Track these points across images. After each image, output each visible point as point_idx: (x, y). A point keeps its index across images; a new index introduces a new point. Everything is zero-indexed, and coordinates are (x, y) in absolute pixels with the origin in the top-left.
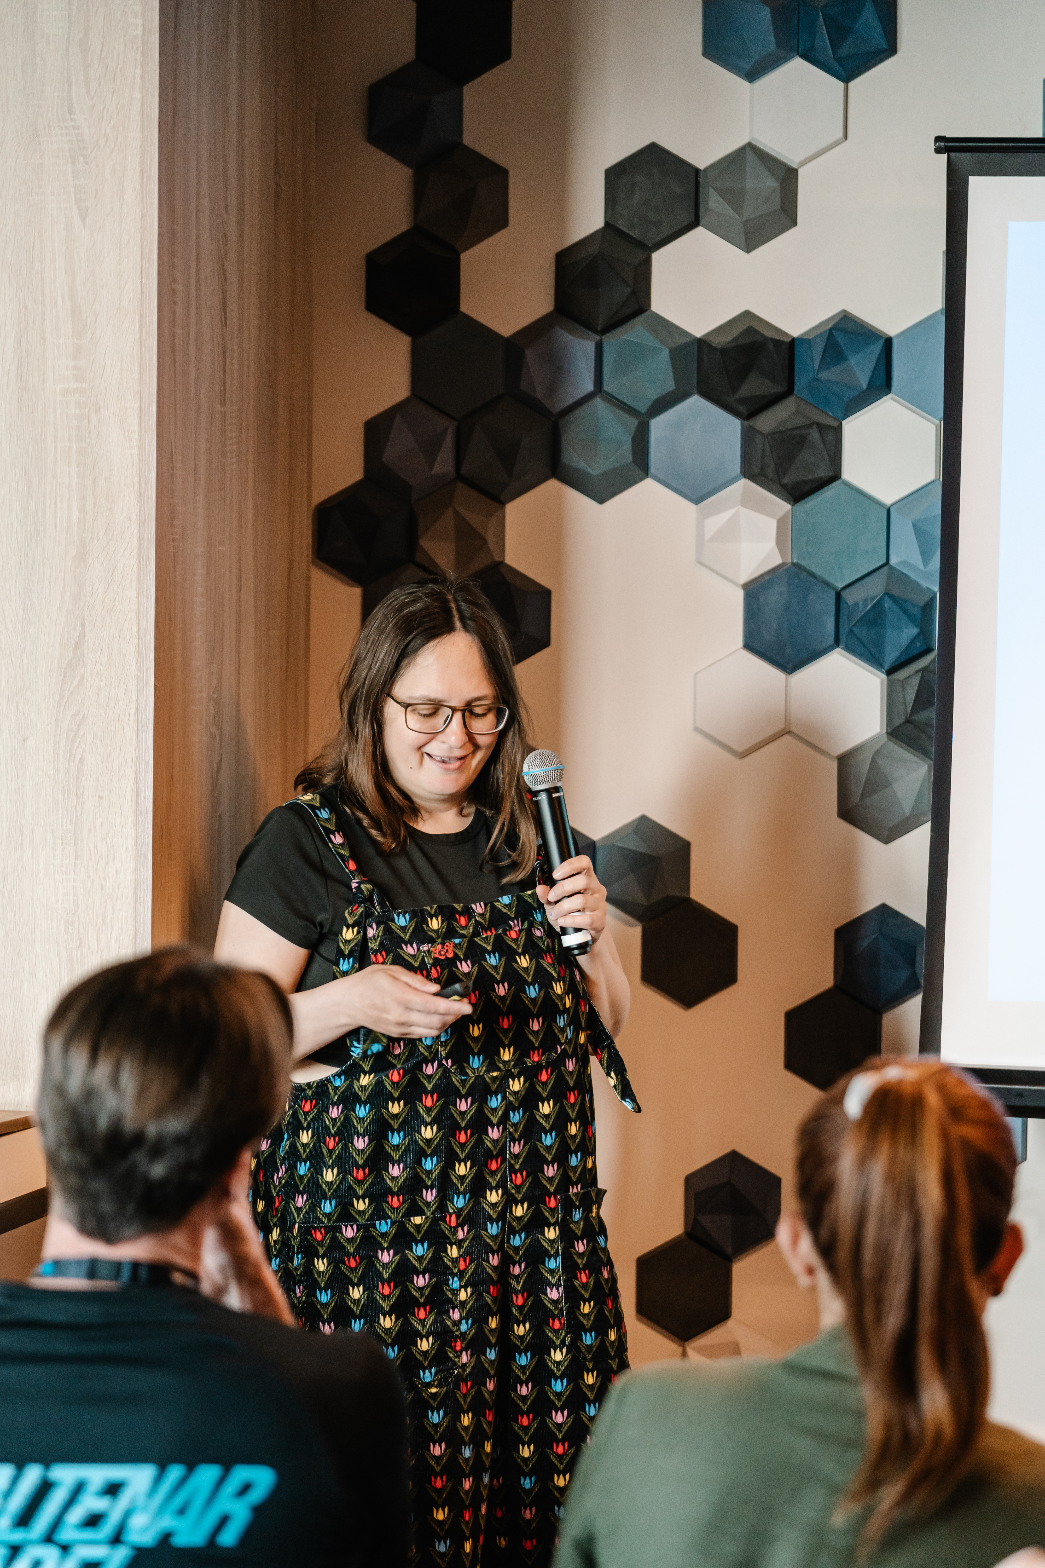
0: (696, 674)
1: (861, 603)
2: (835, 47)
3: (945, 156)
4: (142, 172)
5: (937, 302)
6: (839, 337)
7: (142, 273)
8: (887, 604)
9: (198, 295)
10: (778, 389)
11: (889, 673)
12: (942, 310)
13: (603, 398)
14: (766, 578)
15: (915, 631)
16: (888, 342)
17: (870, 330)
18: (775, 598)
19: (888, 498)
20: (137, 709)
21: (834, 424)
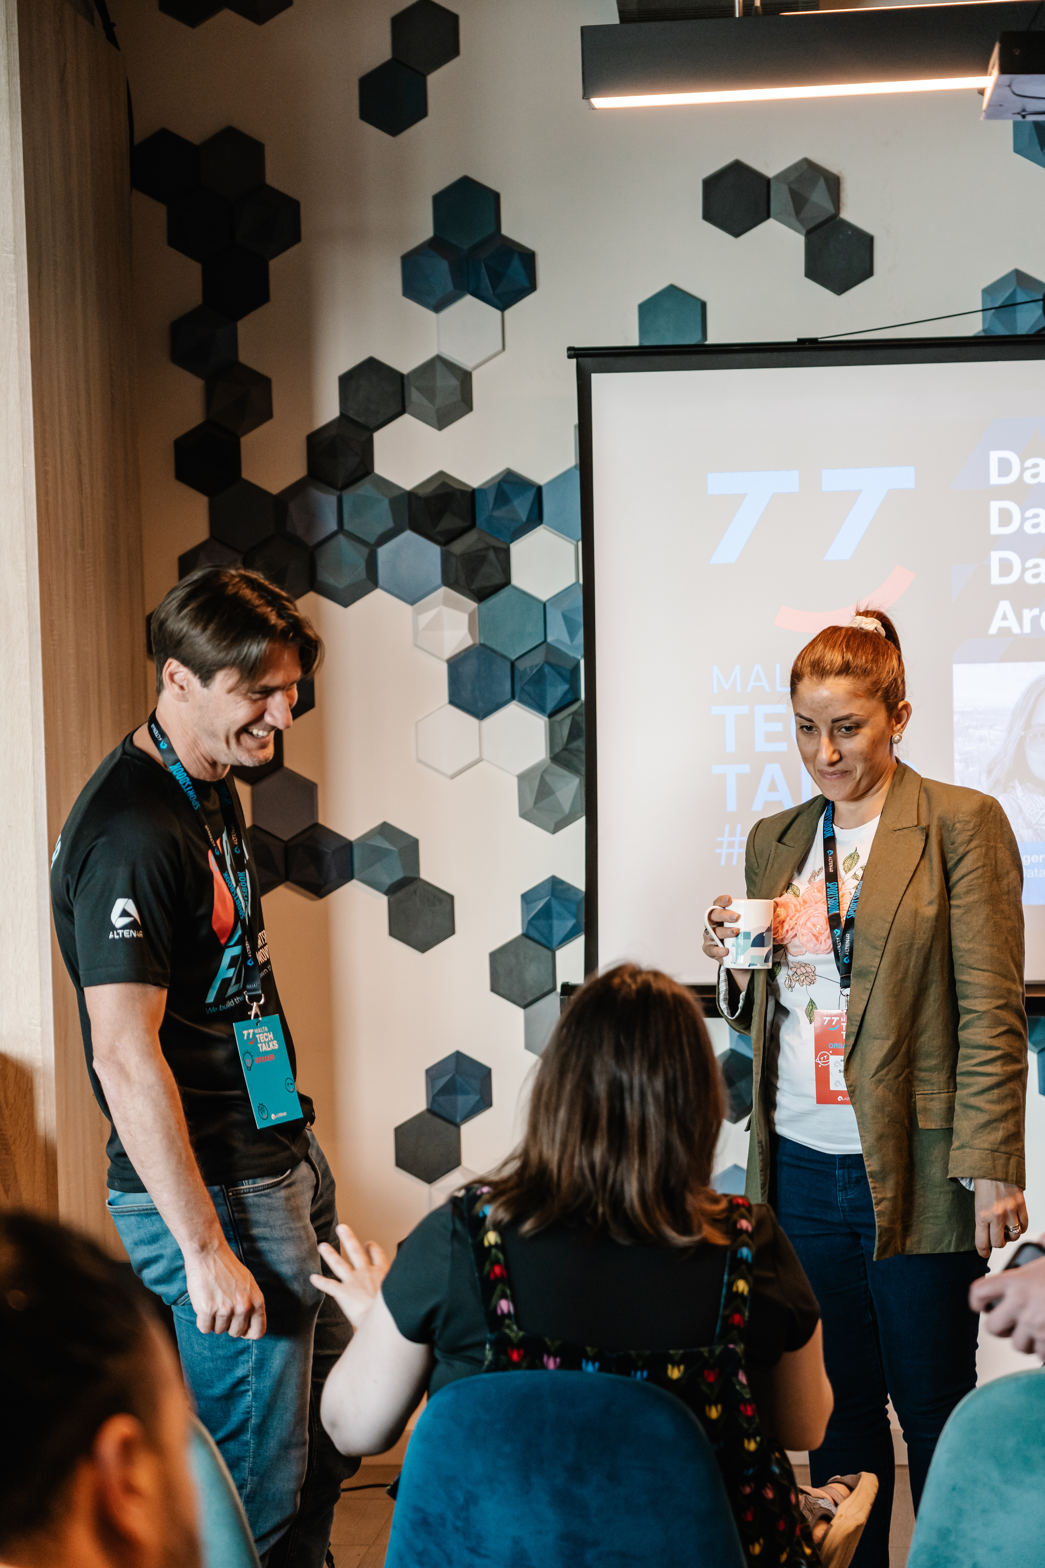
0: (417, 723)
1: (528, 669)
2: (494, 287)
3: (574, 361)
4: (21, 389)
5: (570, 459)
6: (505, 487)
7: (23, 460)
8: (547, 669)
9: (62, 474)
10: (466, 524)
11: (550, 716)
12: (575, 467)
13: (343, 534)
14: (463, 654)
15: (566, 687)
16: (539, 489)
17: (525, 481)
18: (469, 669)
19: (544, 597)
20: (33, 764)
21: (505, 546)
